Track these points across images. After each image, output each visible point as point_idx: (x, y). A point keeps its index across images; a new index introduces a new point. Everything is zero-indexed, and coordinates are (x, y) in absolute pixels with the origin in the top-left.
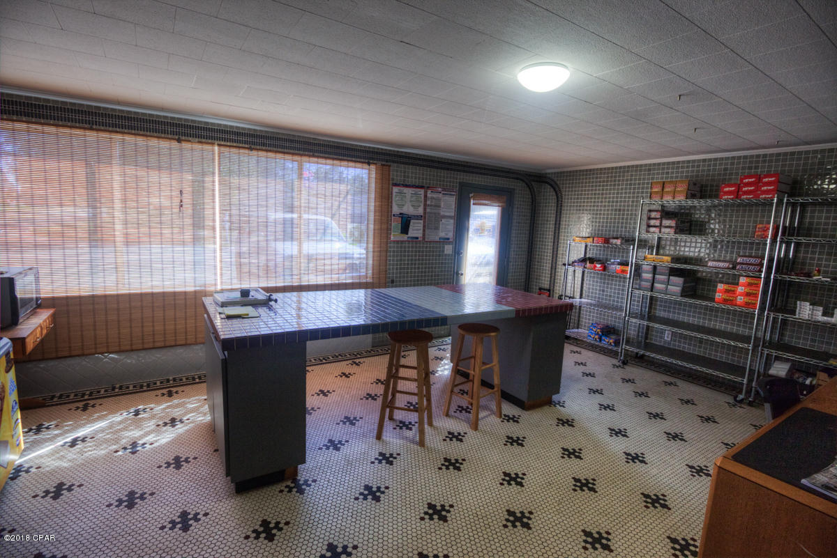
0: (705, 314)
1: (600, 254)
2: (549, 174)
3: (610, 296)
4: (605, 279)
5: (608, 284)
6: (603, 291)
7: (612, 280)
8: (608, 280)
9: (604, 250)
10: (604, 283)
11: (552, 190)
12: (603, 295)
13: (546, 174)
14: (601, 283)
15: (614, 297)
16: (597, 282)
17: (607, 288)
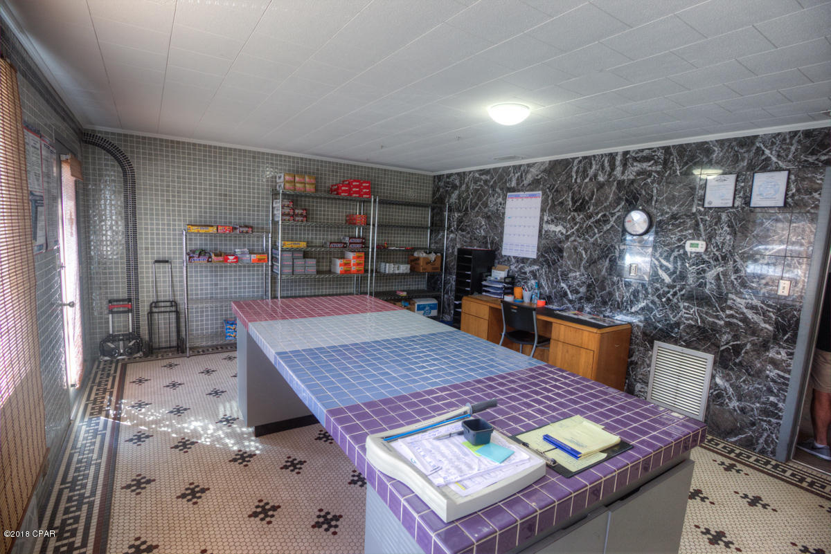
0: (315, 285)
1: (206, 245)
2: (100, 132)
3: (226, 289)
4: (216, 271)
5: (221, 276)
6: (216, 285)
7: (226, 271)
8: (221, 271)
9: (211, 240)
10: (216, 276)
11: (110, 157)
12: (216, 289)
13: (94, 131)
14: (212, 276)
15: (230, 288)
16: (206, 276)
17: (221, 280)
